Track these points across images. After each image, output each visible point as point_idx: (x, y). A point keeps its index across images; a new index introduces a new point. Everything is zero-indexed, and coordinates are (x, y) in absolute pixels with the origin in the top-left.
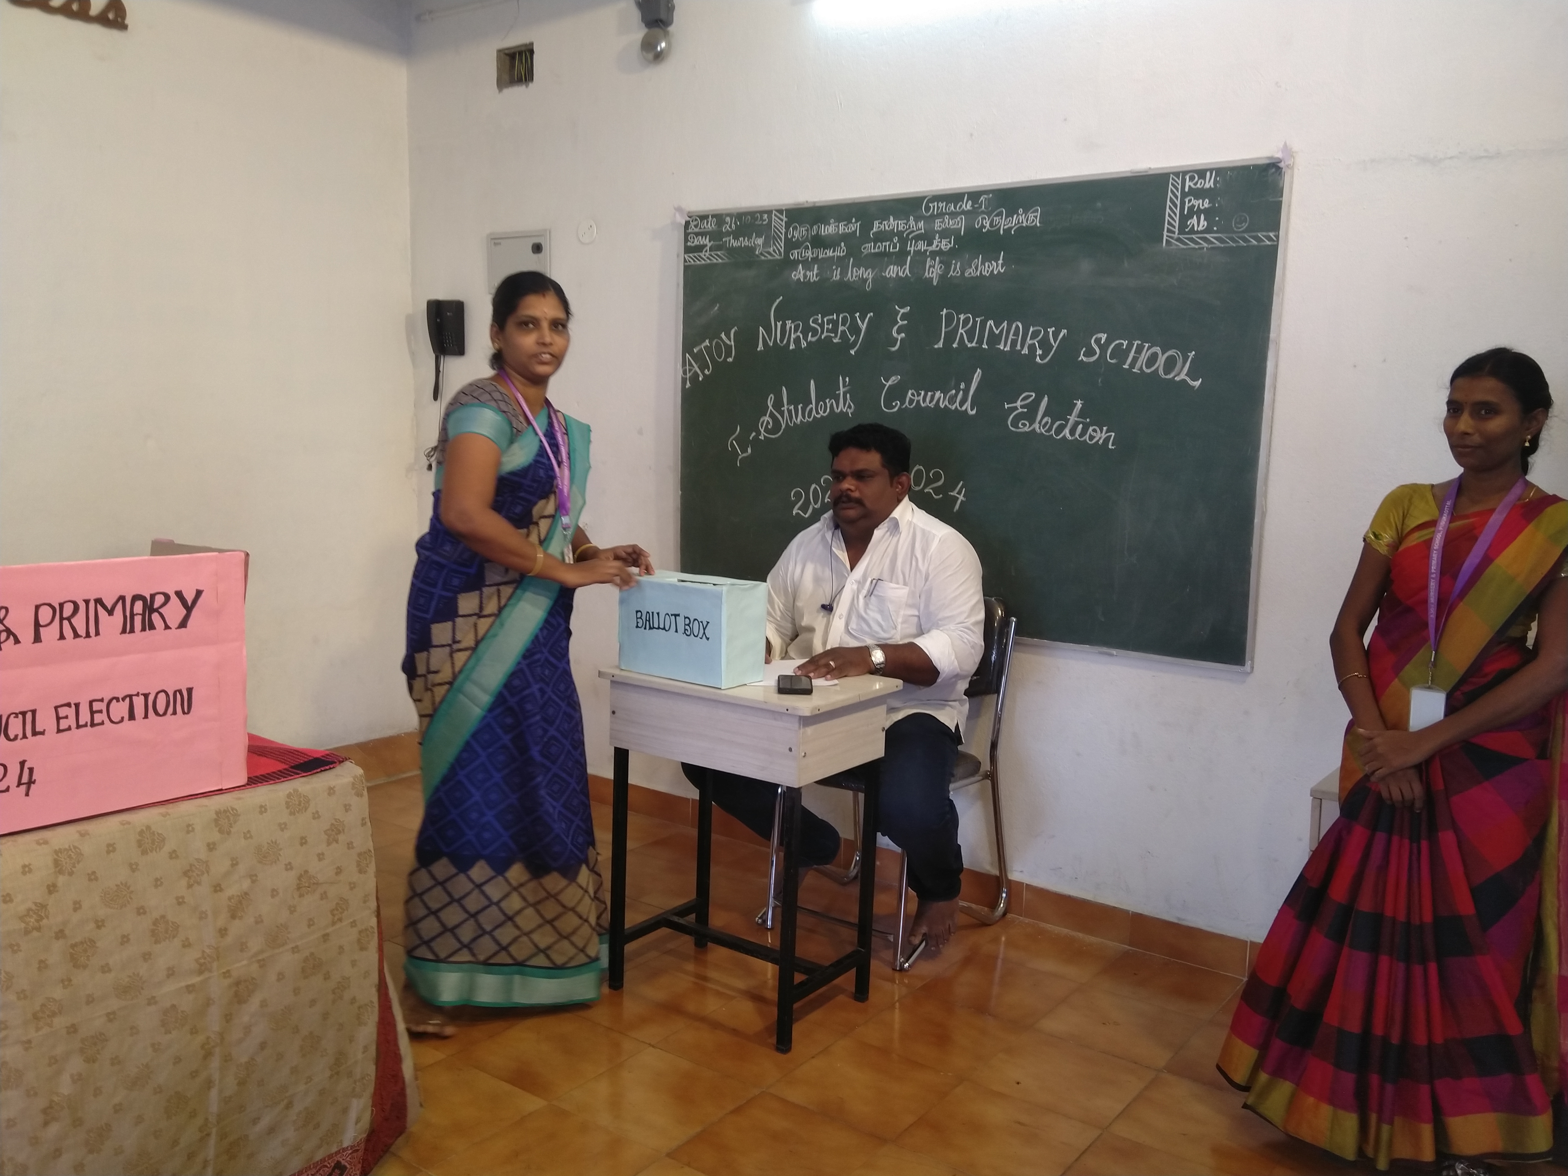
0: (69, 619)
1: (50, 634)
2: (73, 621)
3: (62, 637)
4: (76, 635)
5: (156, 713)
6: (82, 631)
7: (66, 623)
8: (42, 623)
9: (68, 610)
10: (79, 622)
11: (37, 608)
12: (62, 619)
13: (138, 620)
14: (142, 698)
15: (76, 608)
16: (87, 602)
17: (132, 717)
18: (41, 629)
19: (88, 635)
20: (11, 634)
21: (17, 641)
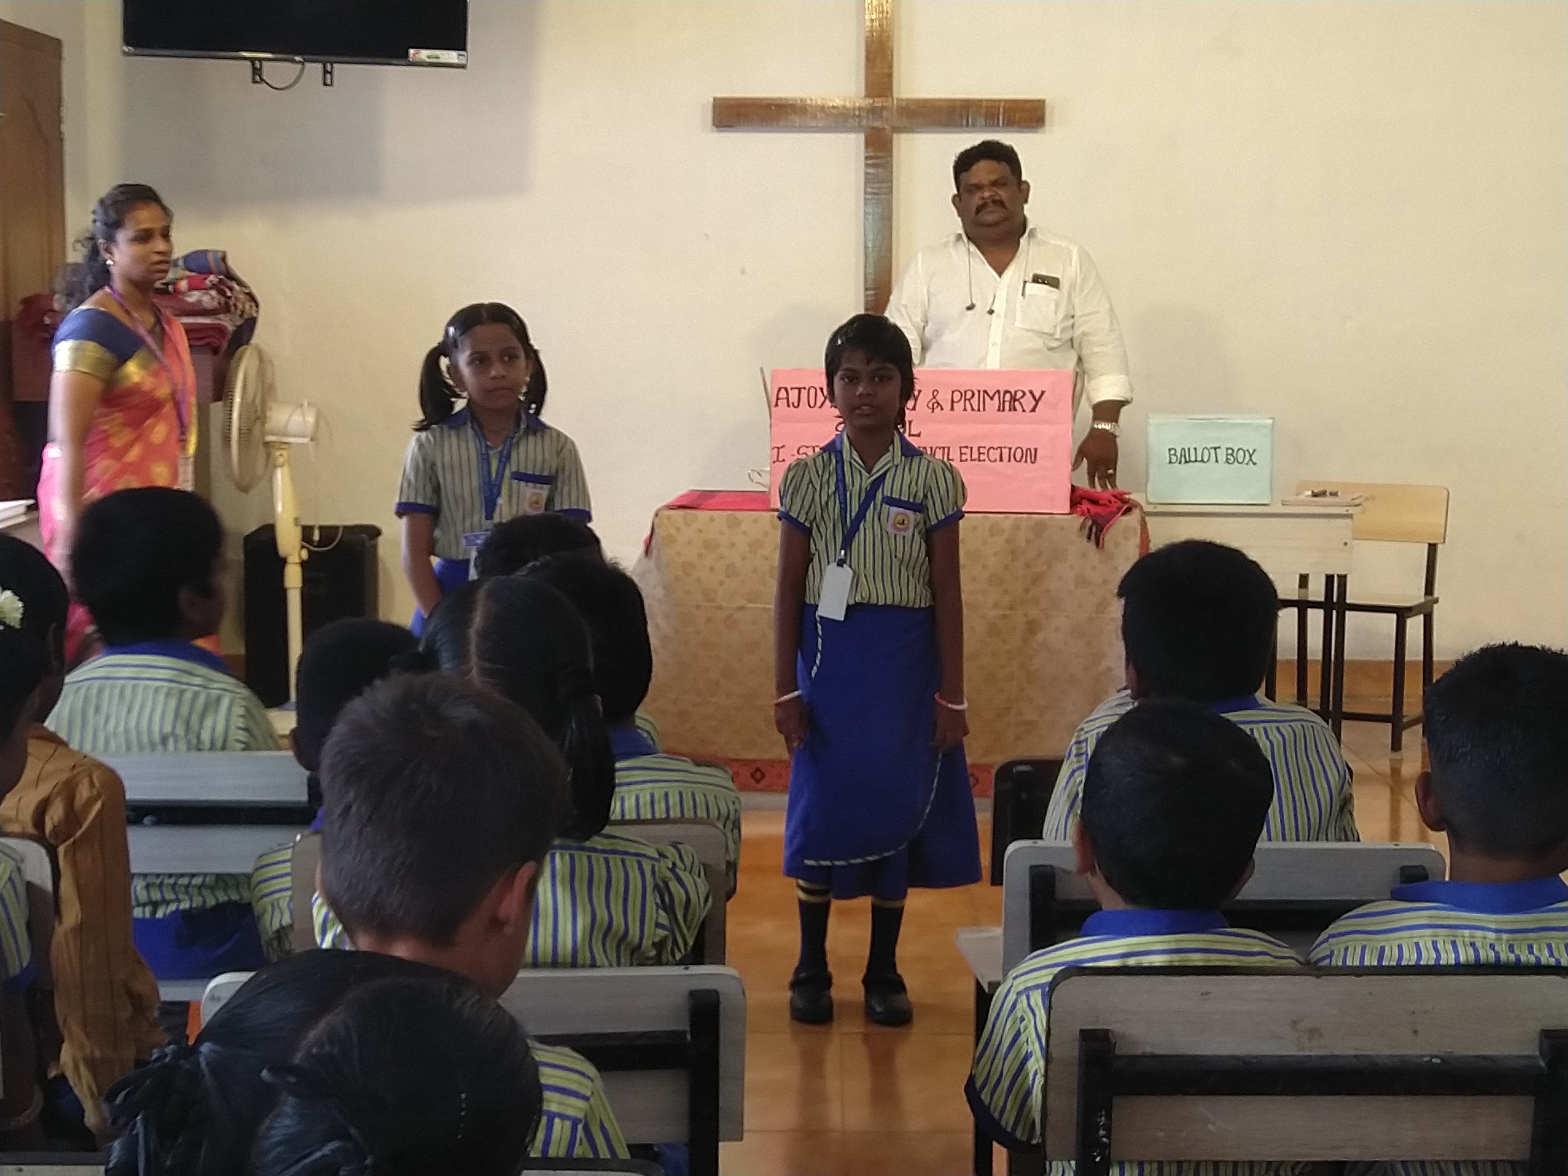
0: (969, 400)
1: (959, 407)
2: (971, 401)
3: (965, 410)
4: (973, 409)
5: (1015, 459)
6: (976, 408)
7: (967, 402)
8: (955, 400)
9: (969, 395)
10: (975, 401)
11: (953, 392)
12: (965, 400)
13: (1007, 404)
14: (1007, 450)
15: (973, 394)
16: (979, 391)
17: (1001, 460)
18: (955, 405)
19: (979, 410)
20: (938, 404)
21: (942, 409)
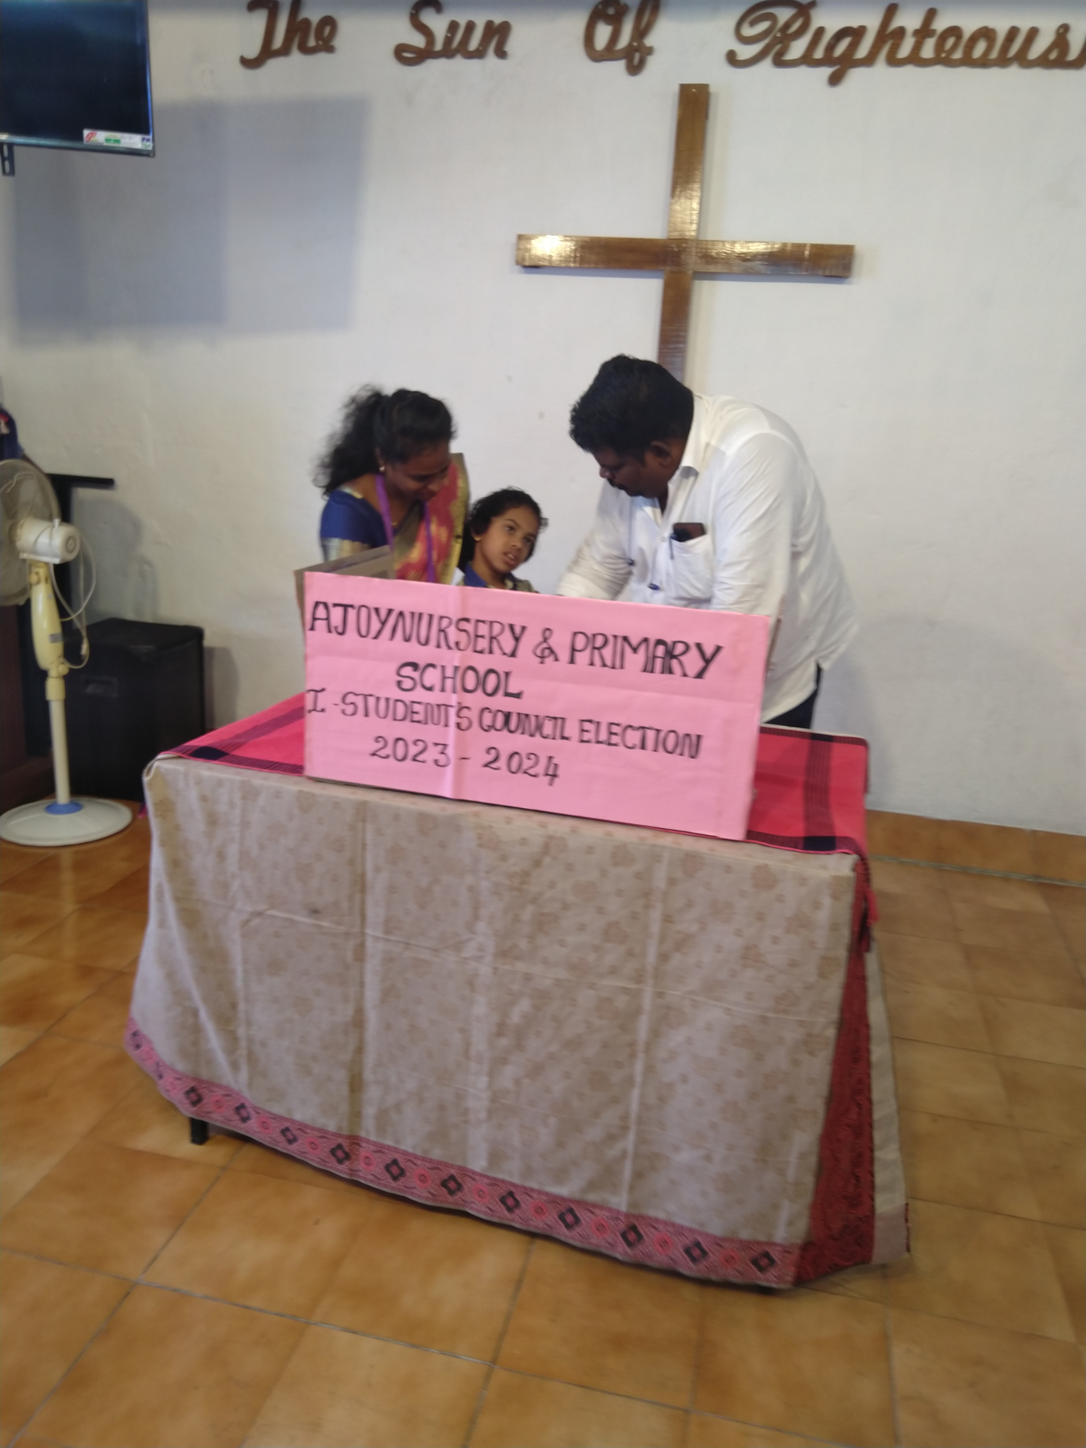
0: (599, 649)
1: (583, 658)
2: (603, 652)
4: (604, 664)
5: (665, 749)
6: (609, 662)
7: (596, 652)
8: (577, 648)
9: (599, 641)
11: (575, 634)
12: (593, 648)
13: (659, 662)
14: (654, 732)
15: (606, 642)
16: (616, 638)
17: (643, 746)
18: (576, 653)
19: (613, 666)
20: (552, 652)
21: (556, 660)
